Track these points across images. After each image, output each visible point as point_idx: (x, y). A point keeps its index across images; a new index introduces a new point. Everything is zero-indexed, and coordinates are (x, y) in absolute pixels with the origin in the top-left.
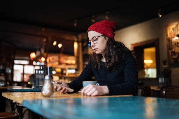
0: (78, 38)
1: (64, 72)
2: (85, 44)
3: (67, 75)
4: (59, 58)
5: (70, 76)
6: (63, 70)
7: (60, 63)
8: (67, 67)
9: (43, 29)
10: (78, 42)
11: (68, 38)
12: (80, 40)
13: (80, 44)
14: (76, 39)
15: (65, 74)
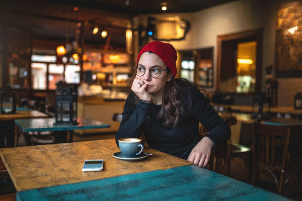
0: (132, 24)
1: (111, 78)
2: (143, 34)
3: (115, 82)
4: (103, 56)
5: (120, 85)
6: (108, 75)
7: (104, 65)
8: (115, 70)
9: (76, 9)
10: (133, 30)
11: (117, 22)
12: (136, 27)
13: (136, 33)
14: (129, 26)
15: (112, 82)
